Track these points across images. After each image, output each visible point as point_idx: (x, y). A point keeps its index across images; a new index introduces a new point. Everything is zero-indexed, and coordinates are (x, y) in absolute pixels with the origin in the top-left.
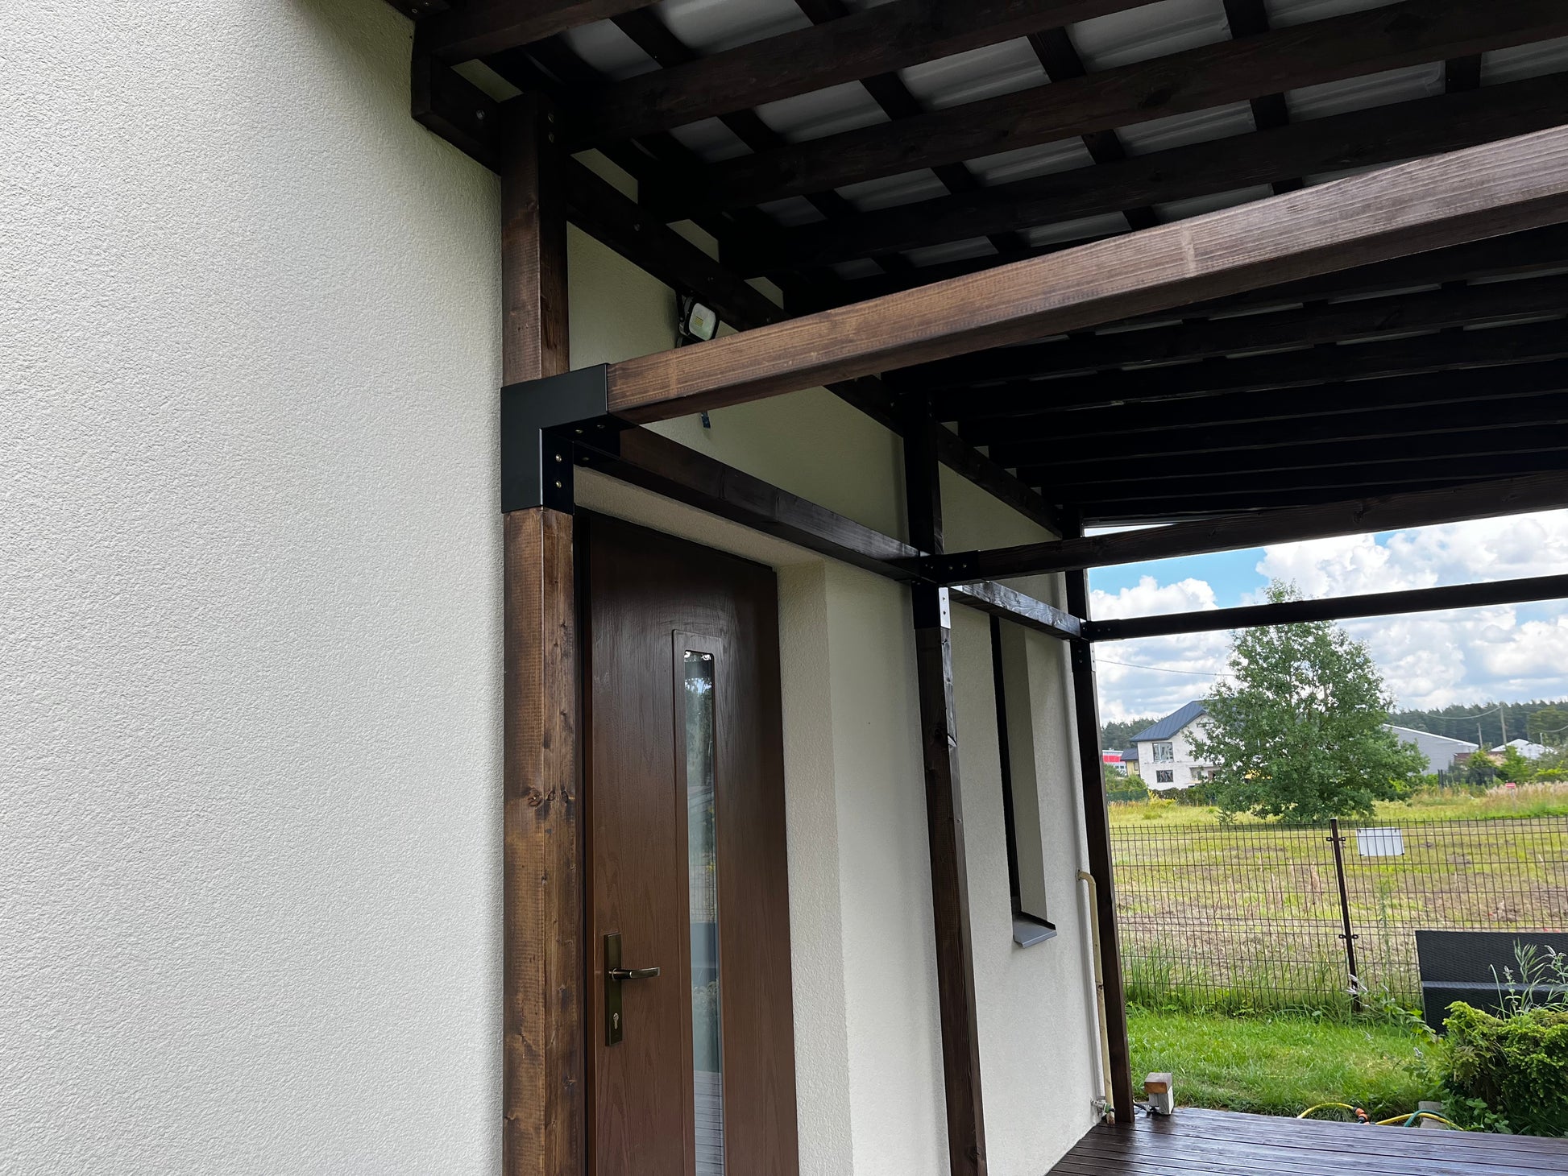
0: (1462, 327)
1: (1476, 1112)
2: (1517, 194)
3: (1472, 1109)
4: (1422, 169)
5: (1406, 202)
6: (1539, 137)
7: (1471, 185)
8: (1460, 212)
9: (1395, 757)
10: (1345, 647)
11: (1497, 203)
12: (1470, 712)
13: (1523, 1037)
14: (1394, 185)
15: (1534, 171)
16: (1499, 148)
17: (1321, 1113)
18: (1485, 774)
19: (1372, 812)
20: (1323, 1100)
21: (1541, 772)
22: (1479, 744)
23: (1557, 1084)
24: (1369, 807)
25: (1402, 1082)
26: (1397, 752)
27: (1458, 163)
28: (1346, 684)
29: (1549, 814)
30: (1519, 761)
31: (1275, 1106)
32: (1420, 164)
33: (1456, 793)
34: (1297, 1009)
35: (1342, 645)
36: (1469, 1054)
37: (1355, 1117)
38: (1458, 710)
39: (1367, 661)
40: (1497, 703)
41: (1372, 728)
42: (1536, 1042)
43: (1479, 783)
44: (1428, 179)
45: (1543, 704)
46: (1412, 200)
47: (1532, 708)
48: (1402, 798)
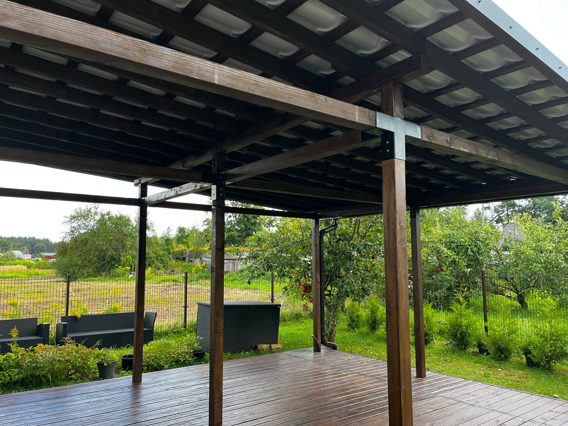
0: (9, 86)
2: (52, 35)
4: (18, 8)
5: (8, 17)
6: (65, 19)
7: (35, 24)
8: (29, 32)
11: (44, 35)
14: (5, 8)
15: (60, 30)
16: (50, 15)
27: (33, 13)
32: (17, 5)
44: (19, 13)
46: (10, 17)
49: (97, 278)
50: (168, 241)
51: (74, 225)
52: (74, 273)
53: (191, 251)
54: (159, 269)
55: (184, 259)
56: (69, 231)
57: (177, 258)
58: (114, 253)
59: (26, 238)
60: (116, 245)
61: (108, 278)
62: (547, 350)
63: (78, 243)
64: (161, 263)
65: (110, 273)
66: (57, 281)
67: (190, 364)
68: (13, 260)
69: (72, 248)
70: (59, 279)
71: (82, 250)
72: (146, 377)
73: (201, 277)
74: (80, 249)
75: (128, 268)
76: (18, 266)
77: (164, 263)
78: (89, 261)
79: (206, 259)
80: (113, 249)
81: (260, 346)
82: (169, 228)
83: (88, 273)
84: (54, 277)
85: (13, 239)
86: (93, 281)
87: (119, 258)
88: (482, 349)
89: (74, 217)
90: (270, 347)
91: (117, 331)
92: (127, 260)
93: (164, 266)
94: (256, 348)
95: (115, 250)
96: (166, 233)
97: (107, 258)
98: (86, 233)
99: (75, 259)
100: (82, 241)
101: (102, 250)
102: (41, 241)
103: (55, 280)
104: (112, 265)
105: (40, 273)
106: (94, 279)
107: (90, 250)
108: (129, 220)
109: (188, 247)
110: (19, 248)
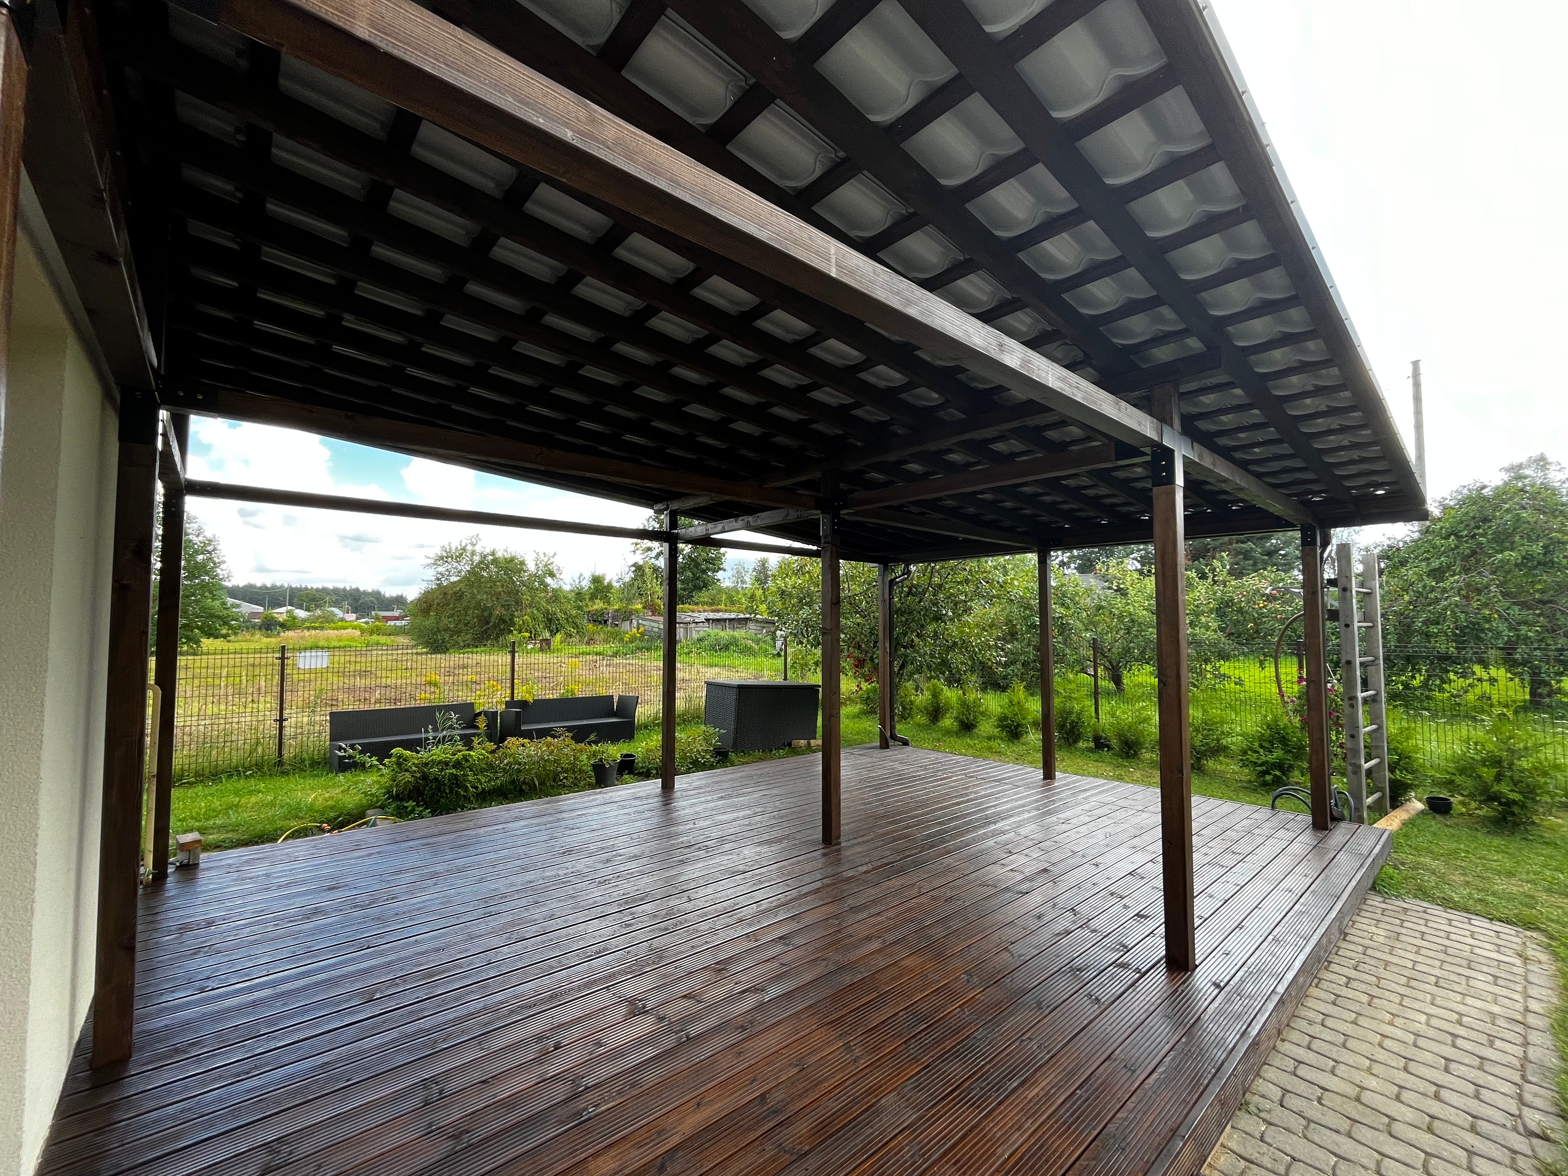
1: (409, 809)
3: (407, 807)
9: (225, 612)
10: (201, 538)
12: (260, 588)
13: (440, 762)
17: (295, 835)
18: (271, 625)
19: (199, 646)
20: (296, 825)
21: (307, 624)
22: (264, 607)
23: (457, 784)
24: (198, 642)
25: (352, 801)
26: (226, 609)
28: (197, 563)
29: (318, 647)
30: (295, 618)
31: (260, 837)
33: (253, 635)
34: (235, 772)
35: (198, 536)
36: (408, 777)
37: (322, 831)
38: (252, 586)
39: (215, 549)
40: (286, 586)
41: (211, 592)
42: (447, 764)
43: (267, 629)
45: (306, 588)
47: (300, 590)
48: (225, 637)
49: (479, 649)
50: (579, 595)
51: (441, 569)
52: (443, 642)
53: (617, 611)
54: (571, 636)
55: (606, 621)
56: (433, 578)
57: (595, 621)
58: (504, 612)
59: (344, 589)
60: (506, 601)
61: (495, 649)
62: (1198, 743)
63: (449, 597)
64: (573, 628)
65: (498, 642)
66: (417, 654)
67: (712, 767)
68: (332, 621)
69: (439, 604)
70: (419, 651)
71: (455, 608)
72: (681, 782)
73: (640, 649)
74: (451, 606)
75: (527, 635)
76: (349, 630)
77: (577, 626)
78: (466, 625)
79: (644, 623)
80: (503, 606)
81: (794, 742)
82: (581, 575)
83: (464, 641)
84: (413, 647)
85: (325, 590)
86: (472, 653)
87: (511, 620)
88: (1100, 744)
89: (442, 558)
90: (809, 743)
91: (585, 722)
92: (524, 623)
93: (578, 632)
94: (790, 744)
95: (507, 607)
96: (577, 582)
97: (493, 619)
98: (459, 581)
99: (445, 621)
100: (455, 593)
101: (486, 608)
102: (369, 594)
103: (415, 651)
104: (501, 630)
105: (381, 642)
106: (475, 650)
107: (468, 608)
108: (522, 563)
109: (609, 603)
110: (337, 604)
